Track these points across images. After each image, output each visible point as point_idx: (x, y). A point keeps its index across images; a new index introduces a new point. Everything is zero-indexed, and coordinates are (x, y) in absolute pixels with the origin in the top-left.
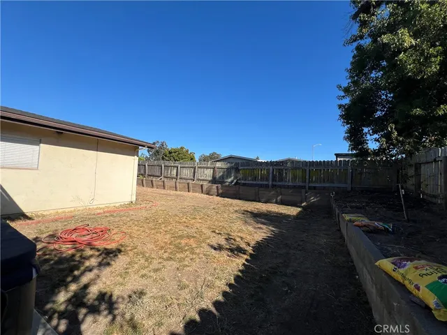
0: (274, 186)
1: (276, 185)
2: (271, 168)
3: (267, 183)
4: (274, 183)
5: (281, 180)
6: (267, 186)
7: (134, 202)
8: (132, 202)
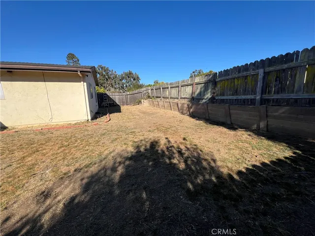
0: (263, 101)
1: (268, 100)
2: (261, 71)
3: (252, 97)
4: (266, 96)
5: (281, 90)
6: (252, 102)
7: (90, 120)
8: (88, 120)
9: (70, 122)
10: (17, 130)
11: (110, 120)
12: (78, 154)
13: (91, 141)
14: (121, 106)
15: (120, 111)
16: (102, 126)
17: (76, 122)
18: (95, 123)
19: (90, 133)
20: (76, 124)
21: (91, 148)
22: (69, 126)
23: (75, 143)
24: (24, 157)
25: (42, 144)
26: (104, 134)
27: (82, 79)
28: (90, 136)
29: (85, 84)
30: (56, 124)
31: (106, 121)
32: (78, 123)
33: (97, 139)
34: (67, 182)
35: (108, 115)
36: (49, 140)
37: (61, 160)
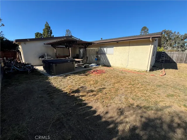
7: (148, 71)
8: (147, 71)
9: (135, 70)
10: (114, 68)
11: (165, 74)
12: (139, 94)
13: (148, 87)
14: (177, 63)
15: (176, 68)
16: (158, 78)
17: (139, 70)
18: (152, 74)
19: (147, 81)
20: (139, 71)
21: (148, 94)
22: (135, 72)
23: (138, 85)
24: (115, 83)
25: (121, 79)
26: (160, 86)
27: (151, 43)
28: (148, 84)
29: (153, 46)
30: (128, 69)
31: (161, 74)
32: (140, 71)
33: (153, 88)
34: (132, 112)
35: (163, 69)
36: (124, 77)
37: (129, 93)
